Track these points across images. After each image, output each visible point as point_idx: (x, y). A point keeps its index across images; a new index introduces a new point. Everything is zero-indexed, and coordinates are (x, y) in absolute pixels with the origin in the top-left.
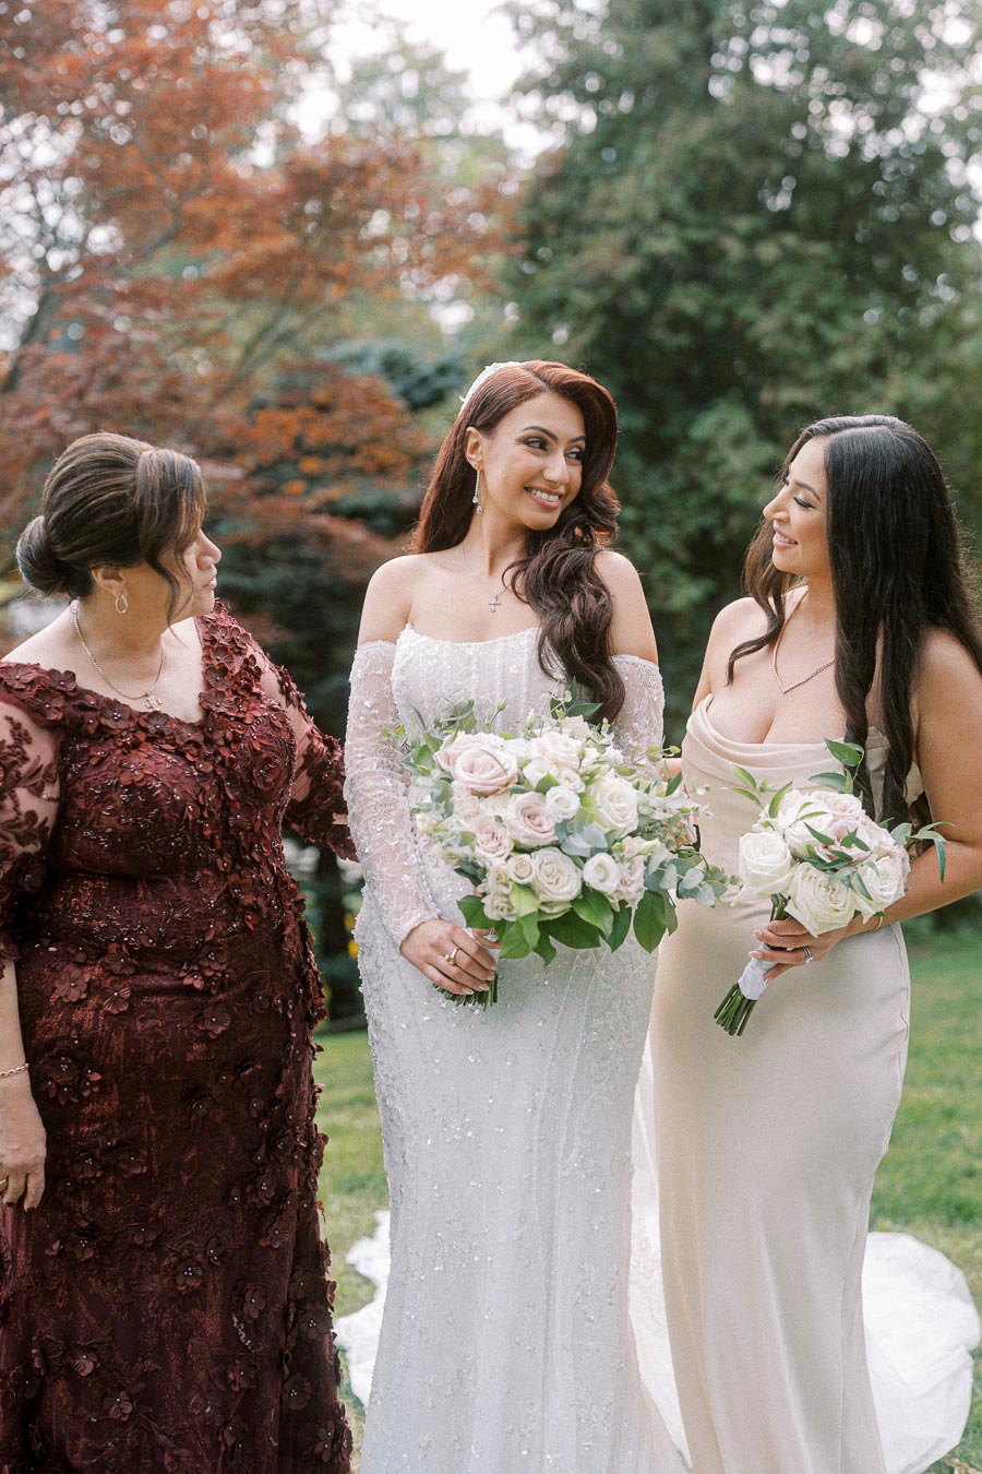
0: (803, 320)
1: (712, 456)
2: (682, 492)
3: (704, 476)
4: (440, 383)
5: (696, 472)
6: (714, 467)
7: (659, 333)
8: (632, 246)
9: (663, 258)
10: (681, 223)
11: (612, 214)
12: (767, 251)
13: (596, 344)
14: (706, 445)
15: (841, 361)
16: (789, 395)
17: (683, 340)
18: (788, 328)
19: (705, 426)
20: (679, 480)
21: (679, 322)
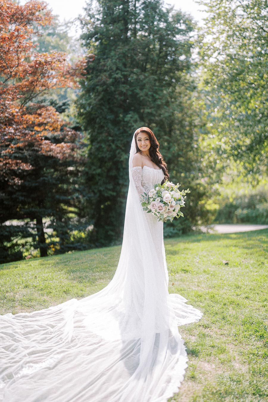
0: (150, 93)
1: (129, 125)
2: (122, 133)
3: (128, 130)
4: (63, 107)
5: (126, 128)
6: (130, 127)
7: (117, 96)
8: (110, 76)
9: (118, 78)
10: (122, 71)
11: (105, 68)
12: (142, 77)
13: (102, 99)
14: (128, 122)
15: (159, 102)
16: (147, 110)
17: (122, 98)
18: (147, 95)
19: (128, 117)
20: (122, 130)
21: (121, 94)
